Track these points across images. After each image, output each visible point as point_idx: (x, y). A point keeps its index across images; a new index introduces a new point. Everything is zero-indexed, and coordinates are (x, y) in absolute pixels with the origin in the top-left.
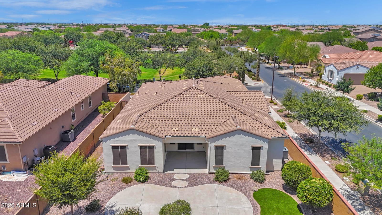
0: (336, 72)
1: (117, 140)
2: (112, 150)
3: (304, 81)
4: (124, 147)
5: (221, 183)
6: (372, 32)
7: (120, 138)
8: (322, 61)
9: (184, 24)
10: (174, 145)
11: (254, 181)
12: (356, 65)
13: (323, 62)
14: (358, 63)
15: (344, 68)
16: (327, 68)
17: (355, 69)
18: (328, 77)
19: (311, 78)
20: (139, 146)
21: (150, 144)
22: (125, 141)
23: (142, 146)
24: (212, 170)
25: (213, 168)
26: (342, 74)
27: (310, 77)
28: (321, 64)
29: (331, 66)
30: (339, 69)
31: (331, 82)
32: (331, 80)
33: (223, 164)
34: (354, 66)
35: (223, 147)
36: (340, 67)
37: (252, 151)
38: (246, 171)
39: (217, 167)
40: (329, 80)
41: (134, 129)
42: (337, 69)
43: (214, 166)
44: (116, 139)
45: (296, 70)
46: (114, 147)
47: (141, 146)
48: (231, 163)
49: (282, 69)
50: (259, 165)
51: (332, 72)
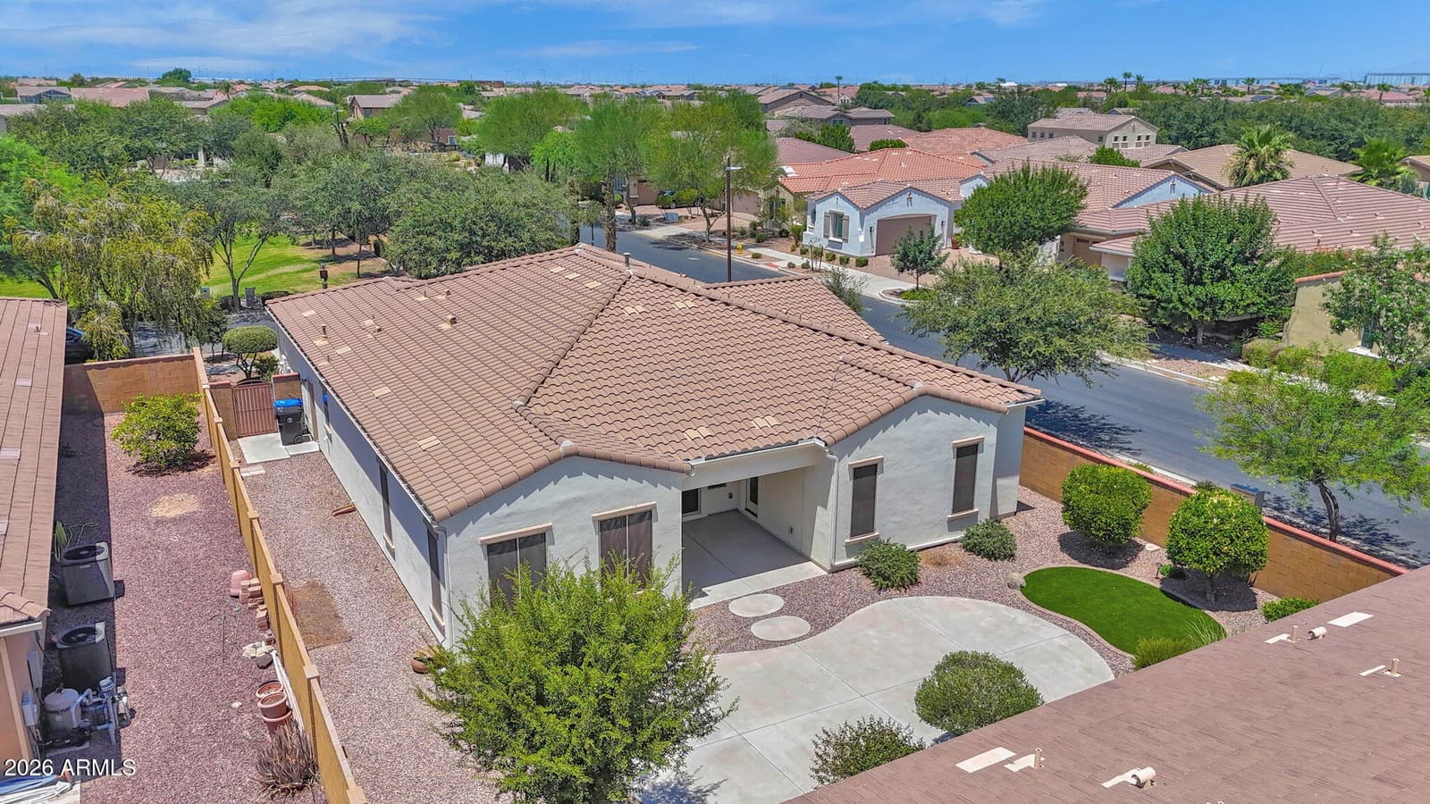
0: (853, 216)
1: (508, 515)
2: (486, 563)
3: (756, 256)
4: (537, 540)
5: (903, 590)
6: (802, 101)
7: (520, 504)
8: (784, 187)
9: (76, 76)
10: (724, 488)
11: (985, 559)
12: (905, 191)
13: (788, 191)
14: (909, 185)
15: (877, 201)
16: (818, 207)
17: (902, 203)
18: (826, 236)
19: (763, 244)
20: (594, 519)
21: (638, 506)
22: (541, 512)
23: (605, 521)
24: (842, 558)
25: (844, 548)
26: (872, 220)
27: (759, 242)
28: (781, 196)
29: (834, 200)
30: (865, 207)
31: (840, 251)
32: (839, 245)
33: (876, 526)
34: (900, 194)
35: (876, 465)
36: (864, 198)
37: (955, 460)
38: (939, 536)
39: (861, 542)
40: (832, 243)
41: (577, 454)
42: (856, 207)
43: (847, 541)
44: (504, 510)
45: (711, 222)
46: (492, 549)
47: (601, 519)
48: (897, 520)
49: (645, 223)
50: (972, 508)
51: (838, 222)
